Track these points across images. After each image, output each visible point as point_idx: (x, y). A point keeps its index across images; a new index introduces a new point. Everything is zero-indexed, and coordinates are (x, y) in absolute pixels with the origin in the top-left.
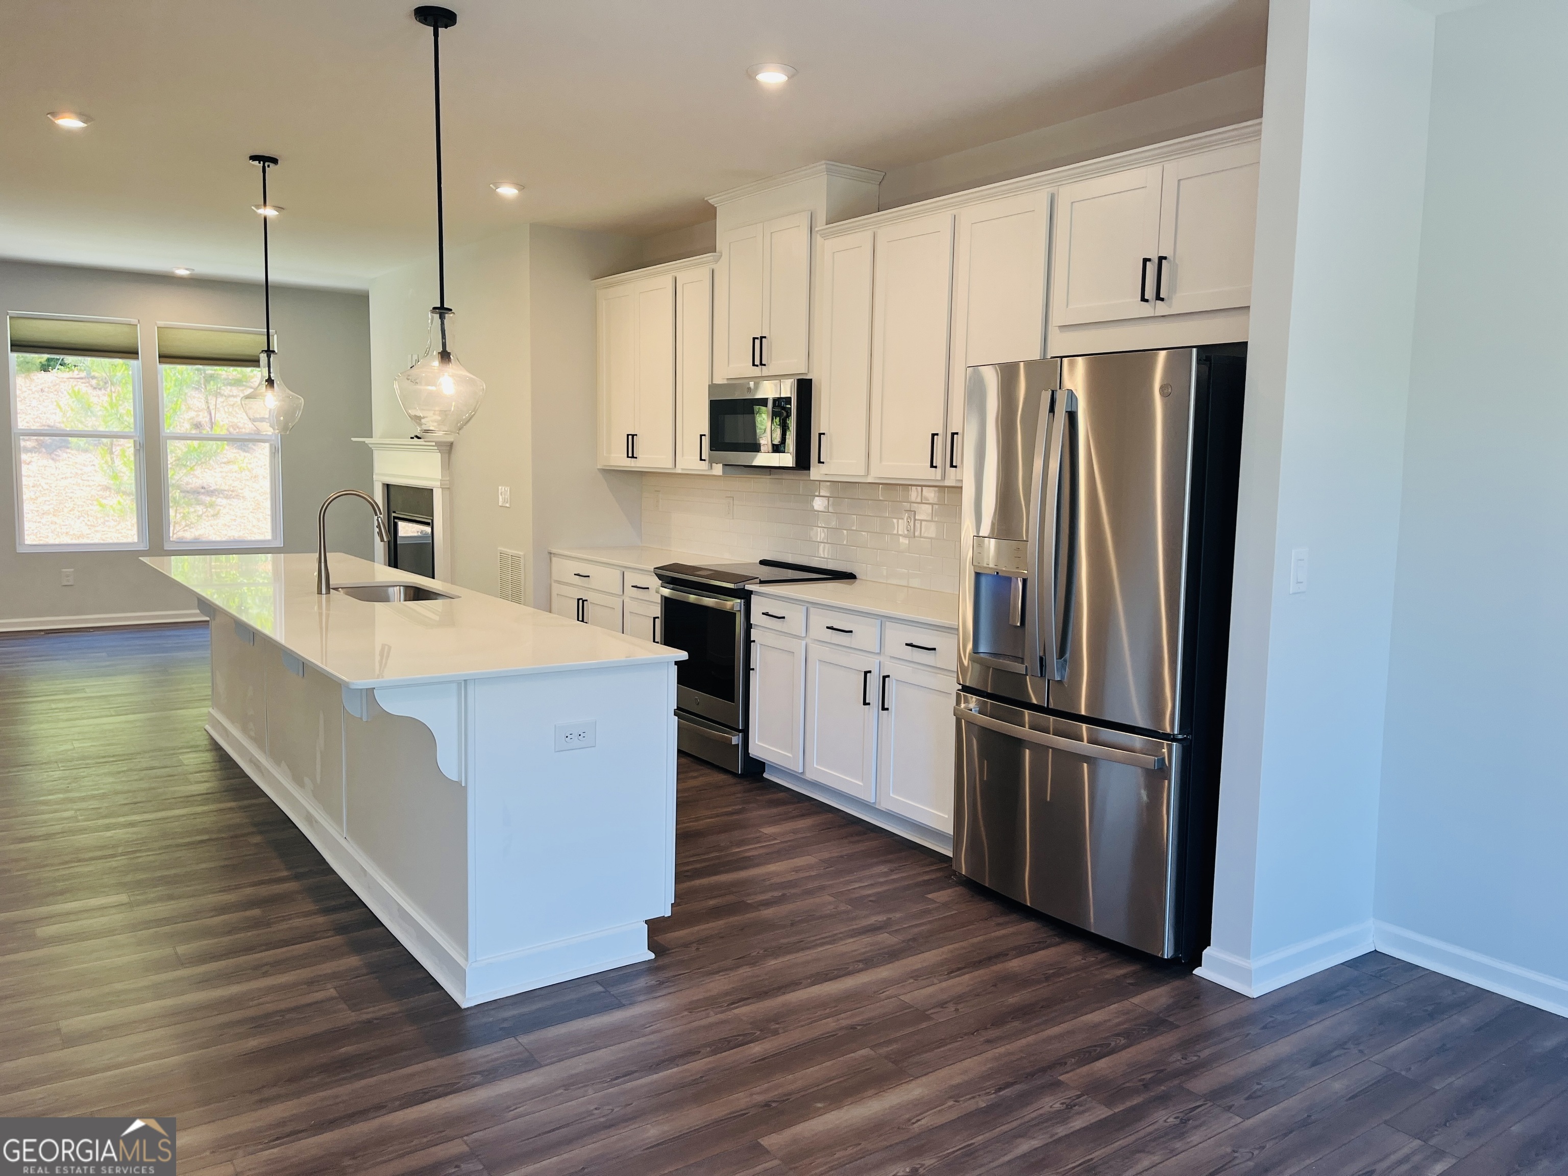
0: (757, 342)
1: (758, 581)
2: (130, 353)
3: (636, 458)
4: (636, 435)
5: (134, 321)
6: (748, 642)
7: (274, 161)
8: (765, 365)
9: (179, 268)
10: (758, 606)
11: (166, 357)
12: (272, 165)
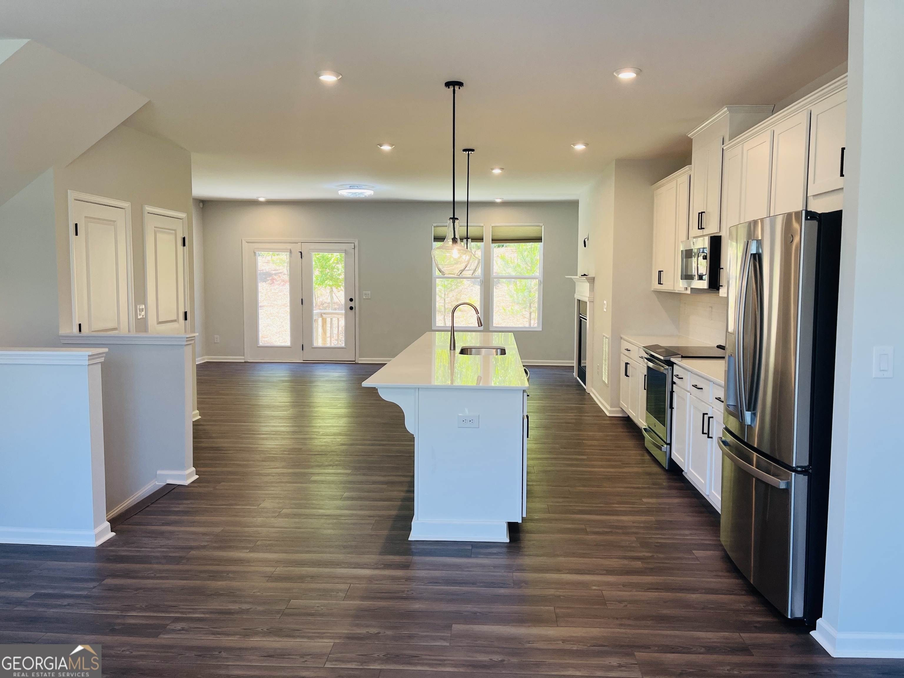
0: (700, 214)
1: (680, 356)
2: (480, 239)
3: (662, 284)
4: (663, 271)
5: (482, 225)
6: (672, 392)
7: (473, 150)
8: (704, 228)
9: (497, 199)
10: (677, 370)
11: (494, 240)
12: (472, 152)
